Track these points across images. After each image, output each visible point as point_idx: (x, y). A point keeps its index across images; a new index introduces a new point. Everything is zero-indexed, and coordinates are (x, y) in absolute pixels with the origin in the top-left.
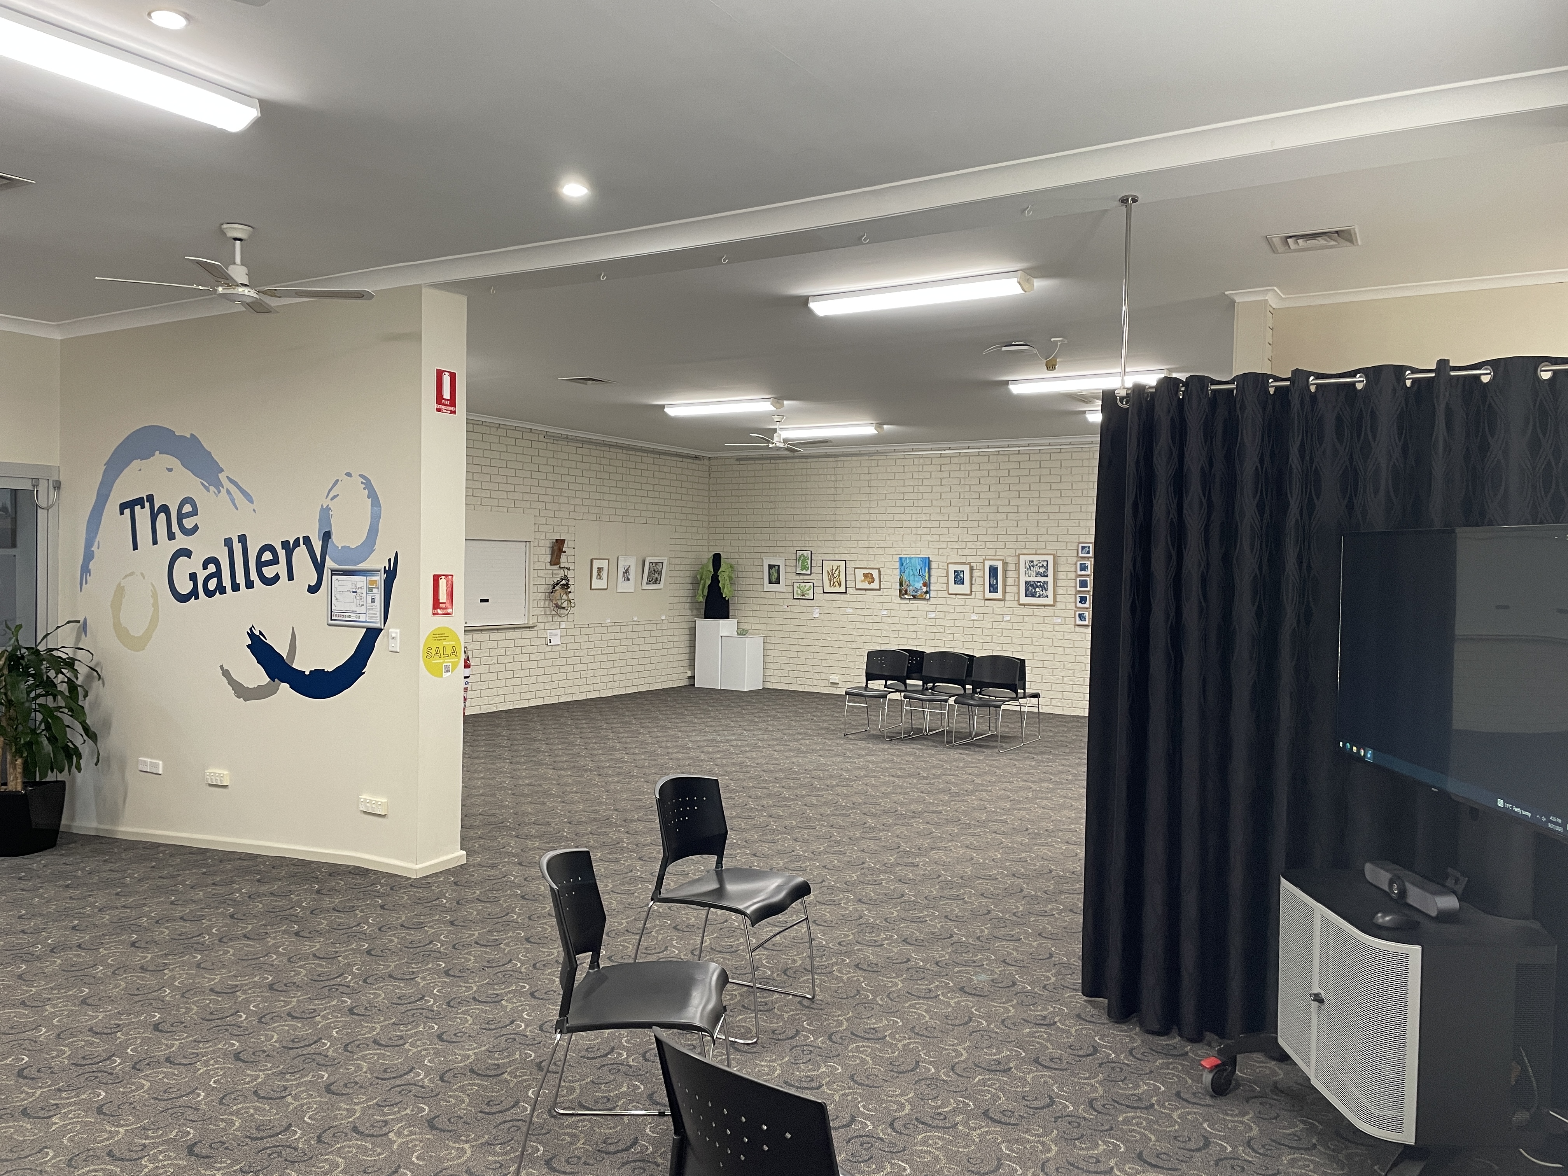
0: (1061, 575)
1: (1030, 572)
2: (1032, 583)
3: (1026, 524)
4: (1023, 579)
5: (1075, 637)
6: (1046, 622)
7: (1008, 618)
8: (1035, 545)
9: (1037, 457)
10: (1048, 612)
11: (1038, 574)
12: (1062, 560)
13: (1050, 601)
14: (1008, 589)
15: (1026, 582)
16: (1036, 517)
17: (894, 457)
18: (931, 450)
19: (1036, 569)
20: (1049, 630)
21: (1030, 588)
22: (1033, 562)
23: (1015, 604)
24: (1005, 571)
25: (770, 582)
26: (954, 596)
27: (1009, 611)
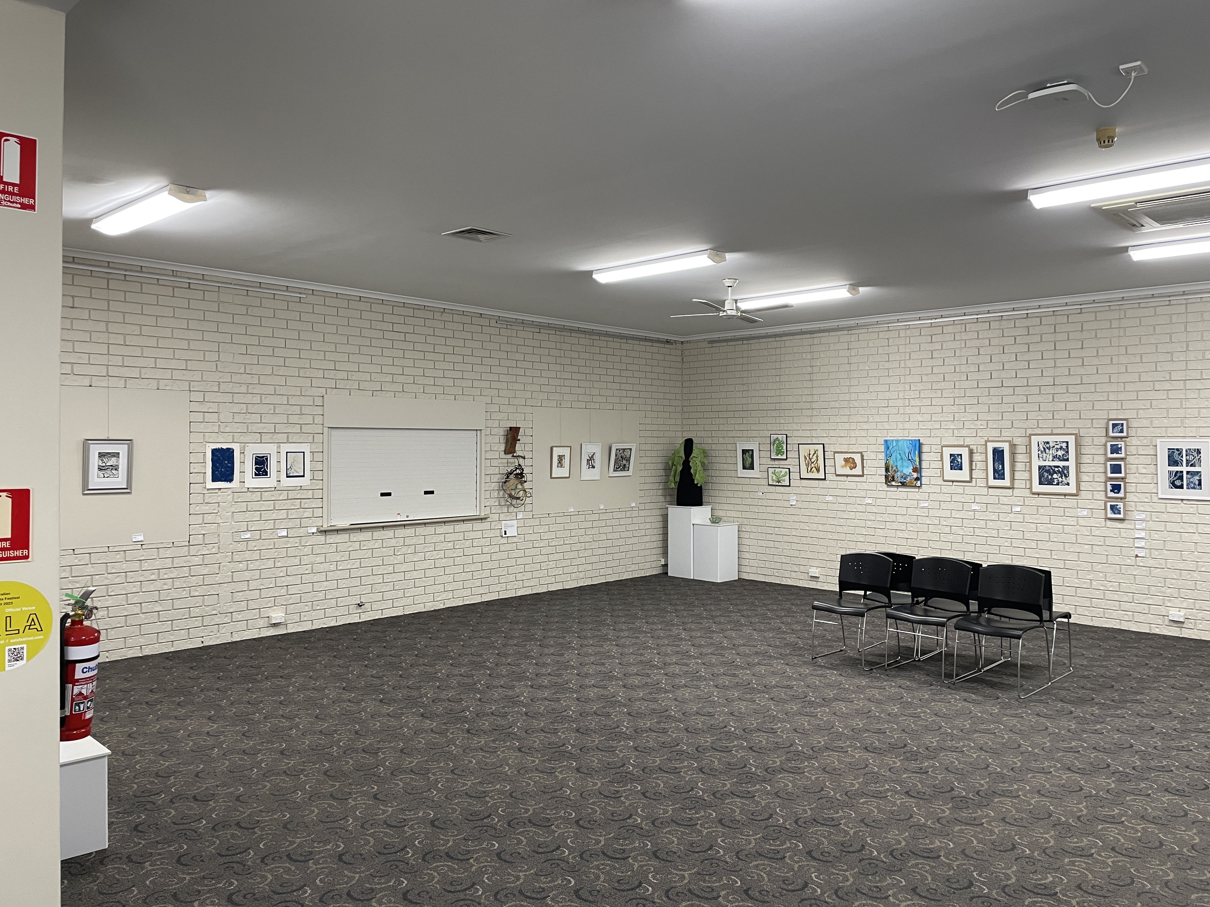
0: (1085, 459)
1: (1045, 455)
2: (1047, 468)
3: (1039, 399)
4: (1036, 463)
5: (1107, 533)
6: (1067, 514)
7: (1018, 509)
8: (1050, 424)
9: (1051, 320)
10: (1070, 502)
11: (1055, 457)
12: (1086, 441)
13: (1072, 489)
14: (1017, 475)
15: (1040, 467)
16: (1050, 390)
17: (877, 330)
18: (920, 319)
19: (1053, 452)
20: (1072, 523)
21: (1046, 474)
22: (1048, 443)
23: (1027, 493)
24: (1013, 454)
25: (744, 468)
26: (951, 483)
27: (1019, 501)
